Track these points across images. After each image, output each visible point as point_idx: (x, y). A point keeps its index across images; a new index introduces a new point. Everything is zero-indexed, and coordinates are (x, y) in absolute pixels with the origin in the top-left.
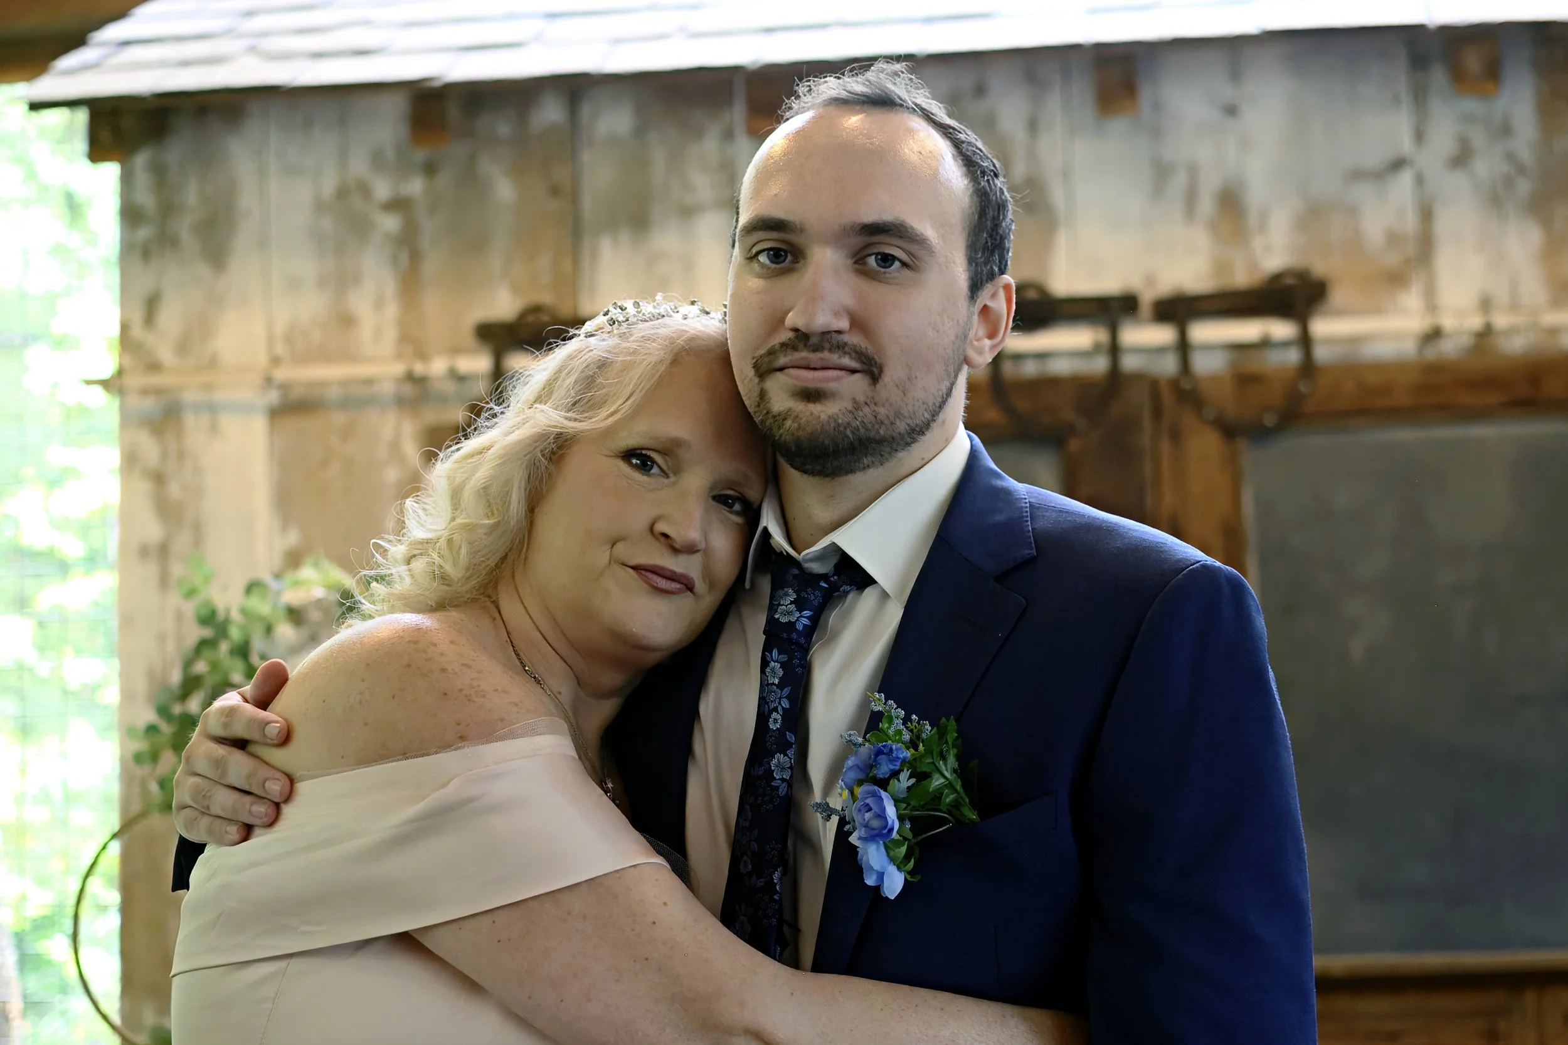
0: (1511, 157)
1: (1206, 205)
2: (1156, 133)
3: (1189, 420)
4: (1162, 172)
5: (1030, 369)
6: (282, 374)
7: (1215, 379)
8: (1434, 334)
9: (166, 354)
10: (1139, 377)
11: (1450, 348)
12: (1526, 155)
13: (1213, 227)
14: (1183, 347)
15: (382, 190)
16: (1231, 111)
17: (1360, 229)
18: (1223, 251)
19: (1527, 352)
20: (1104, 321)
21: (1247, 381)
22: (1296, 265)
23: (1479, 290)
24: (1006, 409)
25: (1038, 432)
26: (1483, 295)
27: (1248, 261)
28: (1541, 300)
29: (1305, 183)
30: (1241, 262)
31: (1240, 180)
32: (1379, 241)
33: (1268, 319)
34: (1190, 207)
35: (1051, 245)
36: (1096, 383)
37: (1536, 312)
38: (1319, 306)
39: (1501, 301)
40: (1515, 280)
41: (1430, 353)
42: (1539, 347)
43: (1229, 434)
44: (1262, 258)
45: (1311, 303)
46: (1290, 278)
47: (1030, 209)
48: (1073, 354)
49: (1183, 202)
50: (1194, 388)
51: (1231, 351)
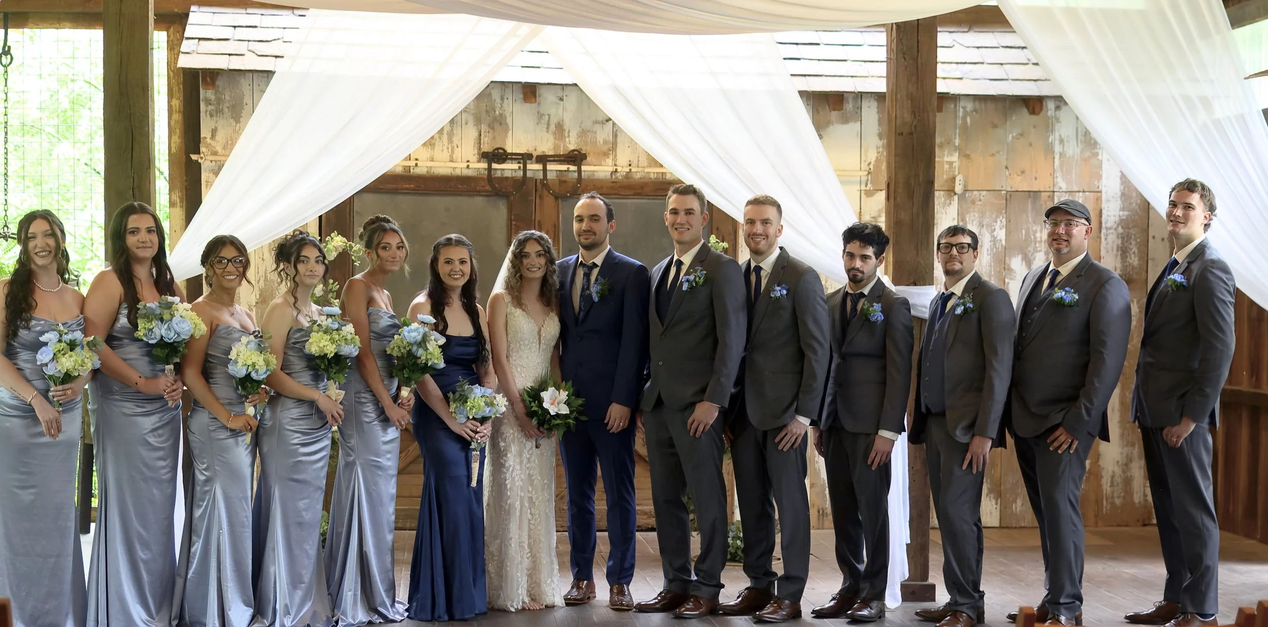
1: (552, 127)
2: (539, 104)
3: (546, 193)
4: (540, 116)
5: (499, 174)
7: (554, 180)
8: (616, 171)
9: (219, 149)
10: (531, 178)
11: (619, 176)
13: (554, 134)
14: (545, 170)
16: (561, 99)
17: (596, 139)
18: (557, 142)
19: (641, 178)
20: (522, 161)
21: (562, 182)
22: (578, 148)
23: (628, 160)
24: (492, 186)
25: (501, 194)
26: (630, 161)
27: (564, 146)
28: (646, 164)
29: (581, 123)
30: (562, 145)
31: (563, 121)
32: (602, 143)
33: (569, 164)
34: (548, 128)
35: (506, 137)
36: (519, 180)
37: (644, 167)
38: (584, 161)
39: (634, 163)
40: (639, 157)
41: (614, 177)
42: (644, 178)
43: (556, 198)
44: (568, 145)
45: (582, 161)
46: (576, 152)
47: (501, 124)
48: (512, 170)
49: (546, 126)
50: (547, 183)
51: (558, 172)
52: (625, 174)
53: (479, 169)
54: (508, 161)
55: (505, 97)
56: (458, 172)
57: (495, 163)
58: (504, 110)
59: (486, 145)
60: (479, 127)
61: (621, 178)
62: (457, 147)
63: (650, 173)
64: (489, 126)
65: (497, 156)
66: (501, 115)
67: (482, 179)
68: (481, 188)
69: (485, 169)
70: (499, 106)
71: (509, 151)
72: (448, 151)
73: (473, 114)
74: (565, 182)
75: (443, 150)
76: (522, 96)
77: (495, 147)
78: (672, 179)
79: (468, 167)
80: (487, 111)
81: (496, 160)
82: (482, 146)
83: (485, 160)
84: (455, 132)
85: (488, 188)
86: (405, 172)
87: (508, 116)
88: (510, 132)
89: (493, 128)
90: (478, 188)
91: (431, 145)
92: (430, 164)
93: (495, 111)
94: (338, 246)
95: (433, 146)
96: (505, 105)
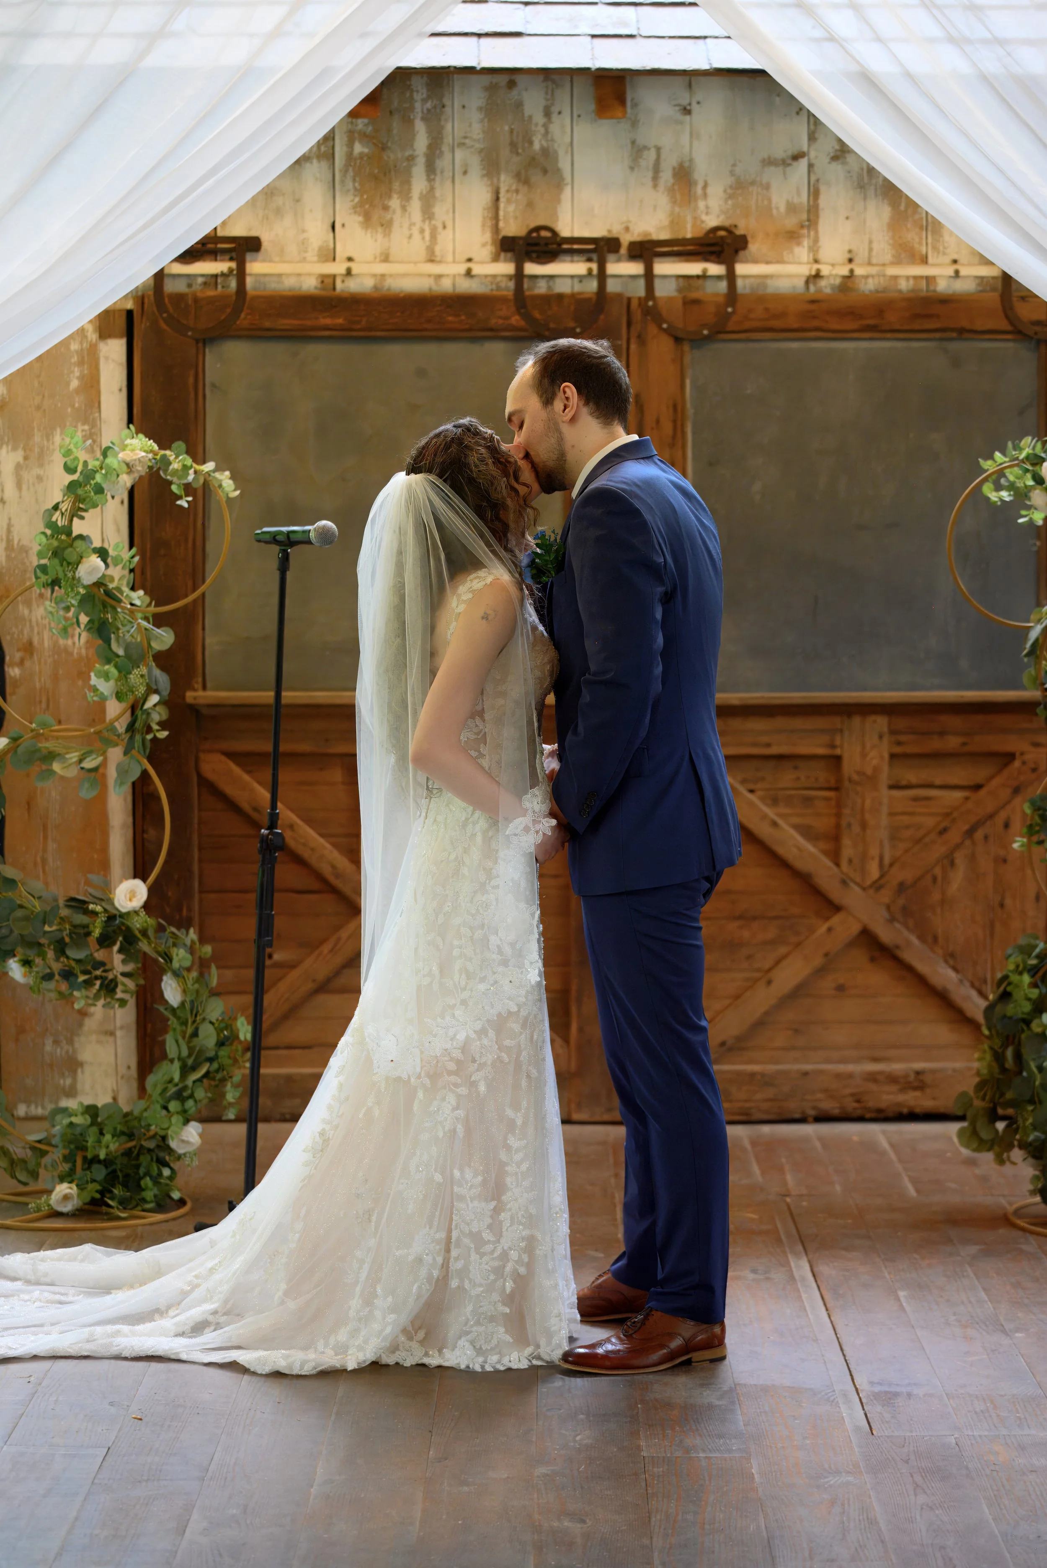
1: (667, 176)
2: (635, 124)
3: (652, 329)
4: (637, 151)
5: (541, 288)
7: (670, 299)
8: (818, 276)
10: (619, 296)
11: (825, 285)
13: (671, 191)
14: (649, 276)
16: (687, 111)
17: (770, 200)
18: (677, 209)
19: (877, 291)
20: (595, 256)
21: (691, 303)
22: (727, 223)
23: (847, 248)
24: (527, 317)
25: (547, 333)
26: (850, 251)
27: (695, 219)
28: (888, 258)
29: (734, 165)
30: (689, 219)
31: (691, 160)
32: (783, 209)
33: (706, 260)
34: (655, 178)
35: (559, 201)
36: (588, 300)
37: (884, 265)
38: (742, 254)
39: (862, 255)
40: (871, 242)
41: (812, 288)
42: (885, 290)
43: (678, 340)
44: (704, 217)
45: (737, 251)
46: (722, 233)
47: (545, 171)
48: (572, 277)
49: (650, 174)
50: (655, 306)
51: (681, 280)
52: (838, 281)
53: (495, 276)
54: (562, 257)
55: (555, 109)
56: (446, 286)
57: (532, 261)
58: (553, 140)
59: (512, 221)
60: (495, 180)
61: (828, 291)
62: (444, 227)
63: (895, 278)
64: (518, 176)
65: (536, 245)
66: (547, 153)
67: (503, 300)
68: (501, 321)
69: (510, 277)
70: (542, 130)
71: (565, 231)
72: (423, 238)
73: (481, 151)
74: (696, 302)
75: (410, 237)
76: (592, 107)
77: (533, 225)
78: (950, 292)
79: (469, 273)
80: (513, 145)
81: (534, 255)
82: (501, 224)
83: (509, 255)
84: (438, 193)
85: (516, 320)
86: (323, 289)
87: (561, 153)
88: (567, 191)
89: (526, 182)
90: (493, 322)
91: (382, 225)
92: (381, 268)
93: (531, 143)
94: (135, 460)
95: (387, 226)
96: (555, 128)
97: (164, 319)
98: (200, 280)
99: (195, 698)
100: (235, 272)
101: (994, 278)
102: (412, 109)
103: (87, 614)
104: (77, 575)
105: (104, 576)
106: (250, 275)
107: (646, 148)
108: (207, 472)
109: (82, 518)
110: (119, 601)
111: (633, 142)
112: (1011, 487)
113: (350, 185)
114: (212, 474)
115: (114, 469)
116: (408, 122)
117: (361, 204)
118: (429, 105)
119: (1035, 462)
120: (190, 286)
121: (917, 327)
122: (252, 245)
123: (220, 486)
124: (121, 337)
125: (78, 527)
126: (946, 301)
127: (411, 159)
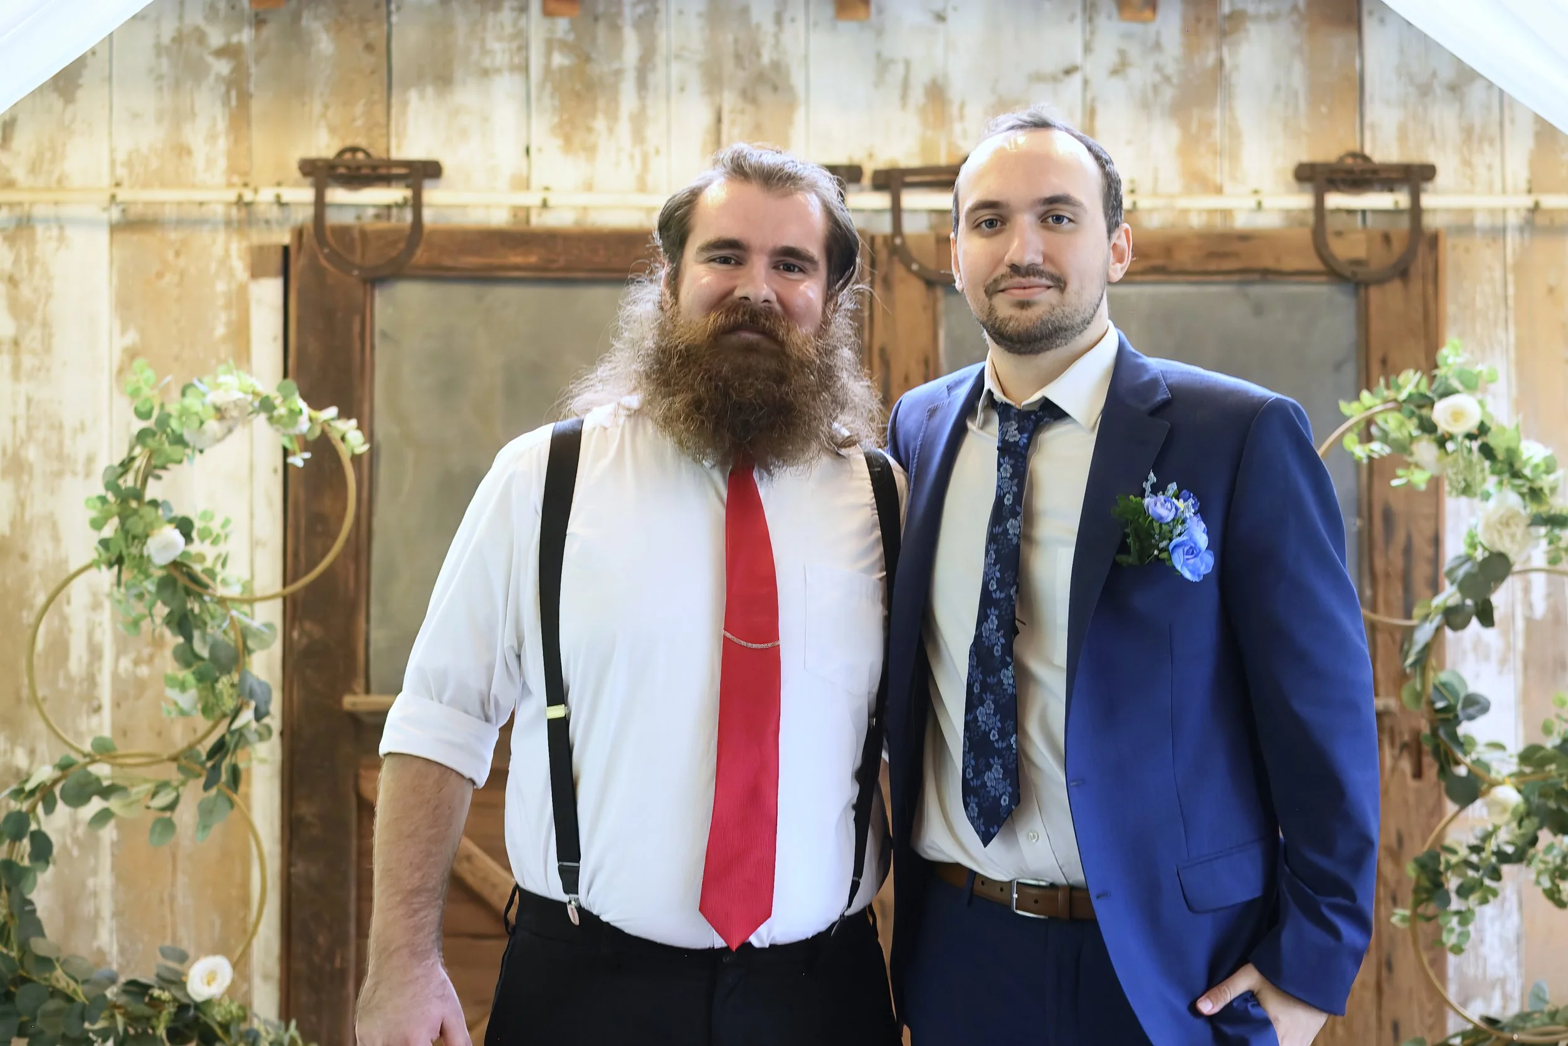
0: (1158, 68)
1: (917, 95)
2: (880, 32)
3: (899, 271)
4: (883, 64)
6: (123, 195)
7: (921, 238)
12: (1171, 69)
13: (922, 111)
14: (896, 210)
15: (216, 38)
16: (941, 18)
18: (930, 132)
19: (1163, 228)
27: (950, 144)
28: (1176, 188)
29: (996, 81)
30: (943, 144)
31: (945, 77)
34: (904, 96)
35: (791, 123)
37: (1172, 196)
39: (1145, 185)
40: (1157, 170)
42: (1174, 225)
43: (930, 284)
44: (961, 142)
47: (775, 88)
49: (899, 91)
50: (904, 243)
51: (934, 216)
55: (787, 16)
58: (783, 51)
60: (717, 99)
62: (657, 152)
63: (1185, 212)
64: (743, 94)
66: (776, 66)
70: (772, 40)
72: (633, 165)
73: (700, 64)
75: (617, 163)
78: (1251, 227)
80: (738, 57)
84: (650, 112)
86: (515, 223)
87: (794, 66)
88: (802, 110)
89: (753, 101)
91: (585, 150)
92: (584, 199)
93: (758, 55)
94: (228, 403)
95: (590, 150)
96: (786, 37)
97: (327, 257)
98: (371, 212)
99: (354, 704)
100: (410, 202)
101: (1304, 211)
102: (619, 14)
103: (165, 603)
104: (145, 553)
105: (185, 554)
106: (431, 206)
107: (892, 61)
108: (325, 421)
109: (159, 478)
110: (206, 587)
111: (879, 55)
112: (1385, 438)
113: (547, 102)
114: (333, 423)
115: (197, 414)
116: (615, 28)
117: (561, 124)
118: (640, 10)
119: (1422, 402)
120: (359, 218)
121: (1212, 266)
122: (431, 170)
123: (343, 439)
124: (275, 276)
125: (153, 491)
126: (1244, 237)
127: (619, 73)
